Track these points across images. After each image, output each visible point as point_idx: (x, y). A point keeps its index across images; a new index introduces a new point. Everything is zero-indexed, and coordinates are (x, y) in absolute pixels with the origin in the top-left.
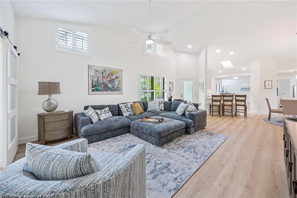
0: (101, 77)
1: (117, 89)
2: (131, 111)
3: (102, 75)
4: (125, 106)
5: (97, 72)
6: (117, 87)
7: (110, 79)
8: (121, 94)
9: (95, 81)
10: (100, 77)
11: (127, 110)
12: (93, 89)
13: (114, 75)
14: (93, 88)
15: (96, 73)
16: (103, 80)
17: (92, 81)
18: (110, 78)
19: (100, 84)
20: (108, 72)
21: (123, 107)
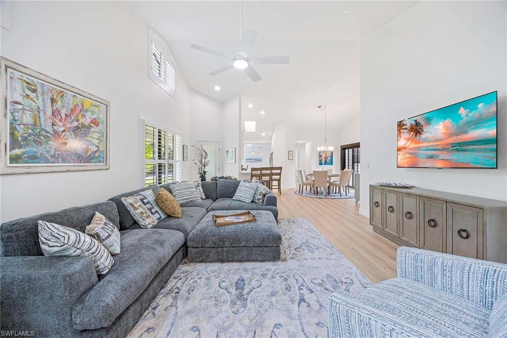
0: (49, 113)
1: (97, 155)
2: (158, 210)
3: (52, 106)
4: (142, 200)
5: (34, 91)
6: (95, 149)
7: (75, 124)
8: (107, 169)
9: (25, 121)
10: (45, 113)
11: (150, 209)
12: (17, 155)
13: (89, 114)
14: (17, 151)
15: (28, 96)
16: (53, 125)
17: (11, 124)
18: (77, 121)
19: (45, 137)
20: (71, 102)
21: (136, 206)
